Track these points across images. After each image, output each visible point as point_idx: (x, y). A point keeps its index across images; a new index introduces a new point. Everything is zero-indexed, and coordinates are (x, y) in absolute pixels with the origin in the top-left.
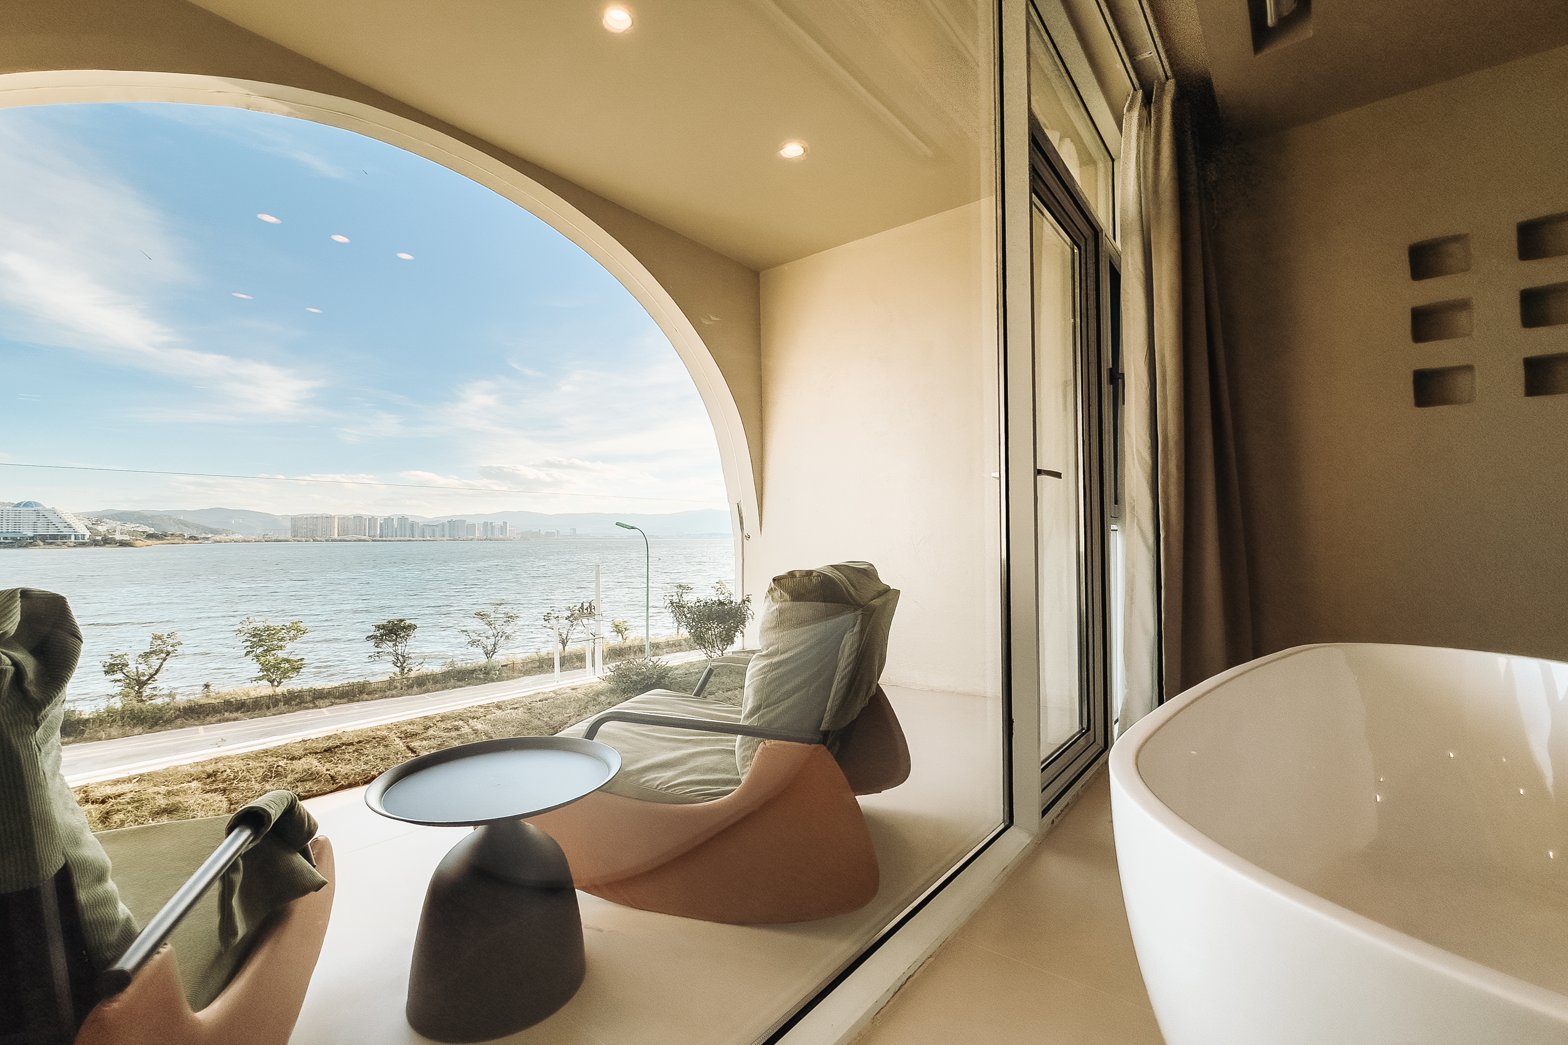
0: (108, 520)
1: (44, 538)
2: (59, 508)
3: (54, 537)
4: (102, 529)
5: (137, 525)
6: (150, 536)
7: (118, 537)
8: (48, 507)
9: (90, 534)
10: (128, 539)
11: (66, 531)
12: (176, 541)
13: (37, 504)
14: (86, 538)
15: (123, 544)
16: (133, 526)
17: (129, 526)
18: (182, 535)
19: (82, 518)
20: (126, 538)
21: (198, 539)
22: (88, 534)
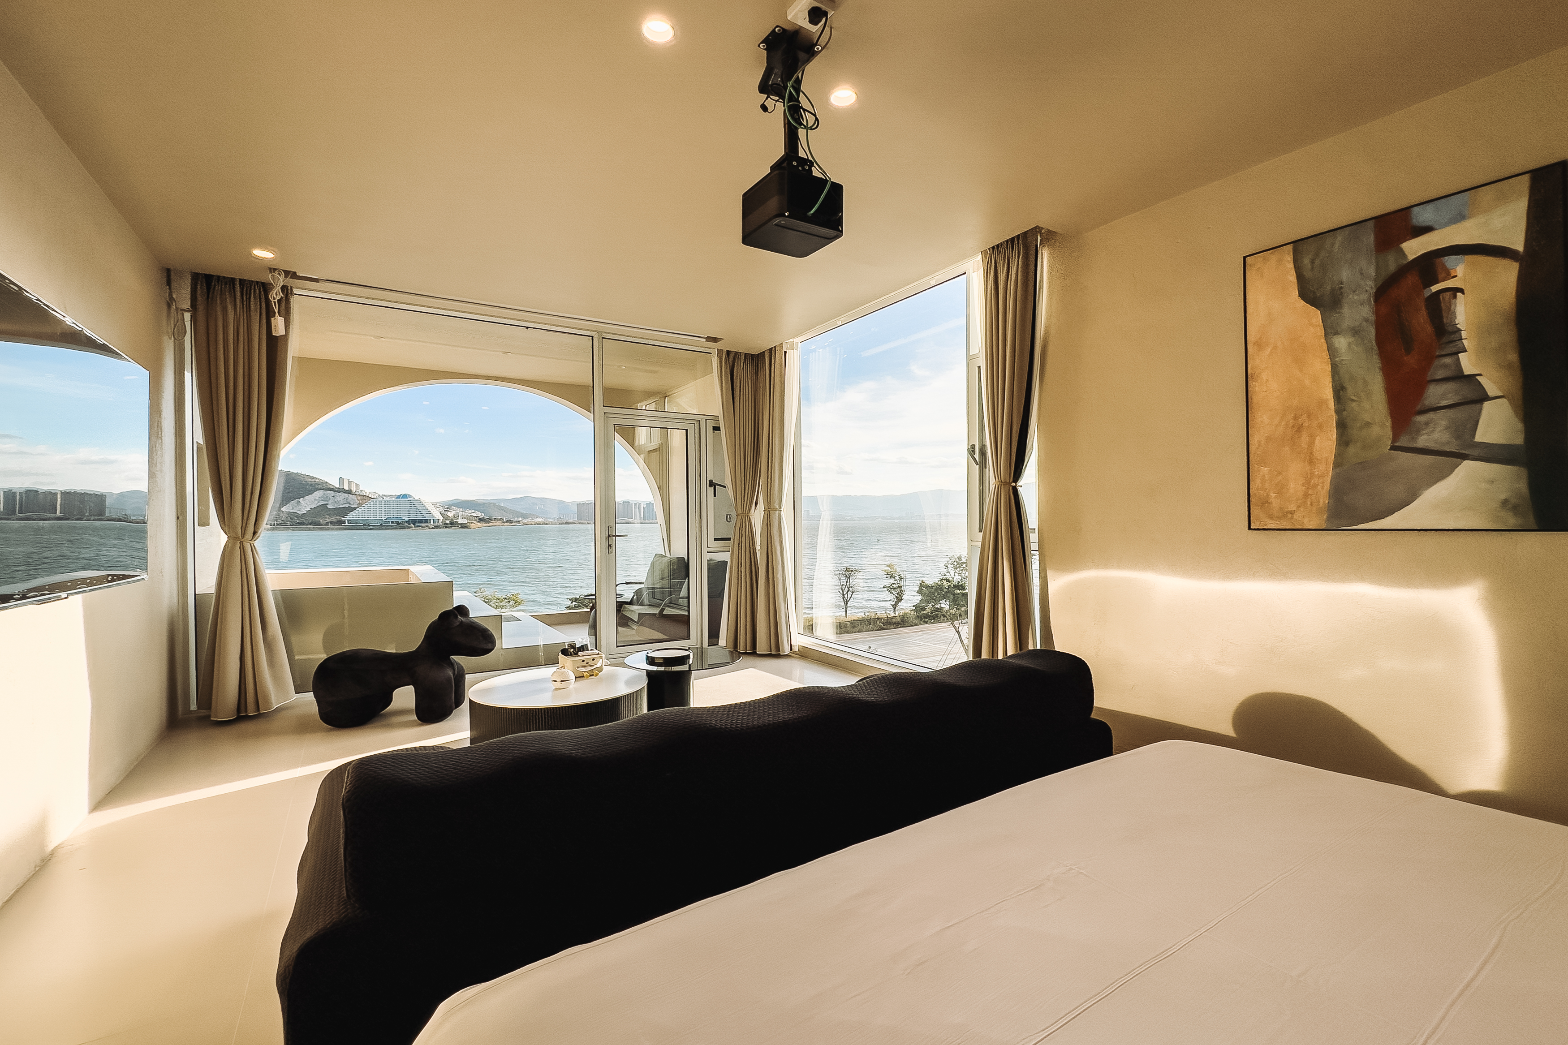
0: (454, 508)
1: (414, 522)
2: (422, 499)
3: (421, 521)
4: (451, 514)
5: (473, 511)
6: (481, 520)
7: (460, 521)
8: (416, 499)
9: (443, 518)
10: (467, 522)
11: (427, 517)
12: (497, 524)
13: (410, 496)
14: (440, 522)
15: (463, 526)
16: (471, 512)
17: (468, 512)
18: (501, 519)
19: (438, 506)
20: (465, 521)
21: (512, 523)
22: (441, 518)
